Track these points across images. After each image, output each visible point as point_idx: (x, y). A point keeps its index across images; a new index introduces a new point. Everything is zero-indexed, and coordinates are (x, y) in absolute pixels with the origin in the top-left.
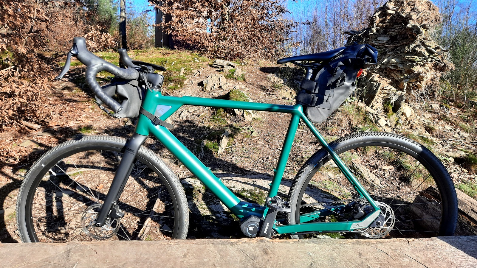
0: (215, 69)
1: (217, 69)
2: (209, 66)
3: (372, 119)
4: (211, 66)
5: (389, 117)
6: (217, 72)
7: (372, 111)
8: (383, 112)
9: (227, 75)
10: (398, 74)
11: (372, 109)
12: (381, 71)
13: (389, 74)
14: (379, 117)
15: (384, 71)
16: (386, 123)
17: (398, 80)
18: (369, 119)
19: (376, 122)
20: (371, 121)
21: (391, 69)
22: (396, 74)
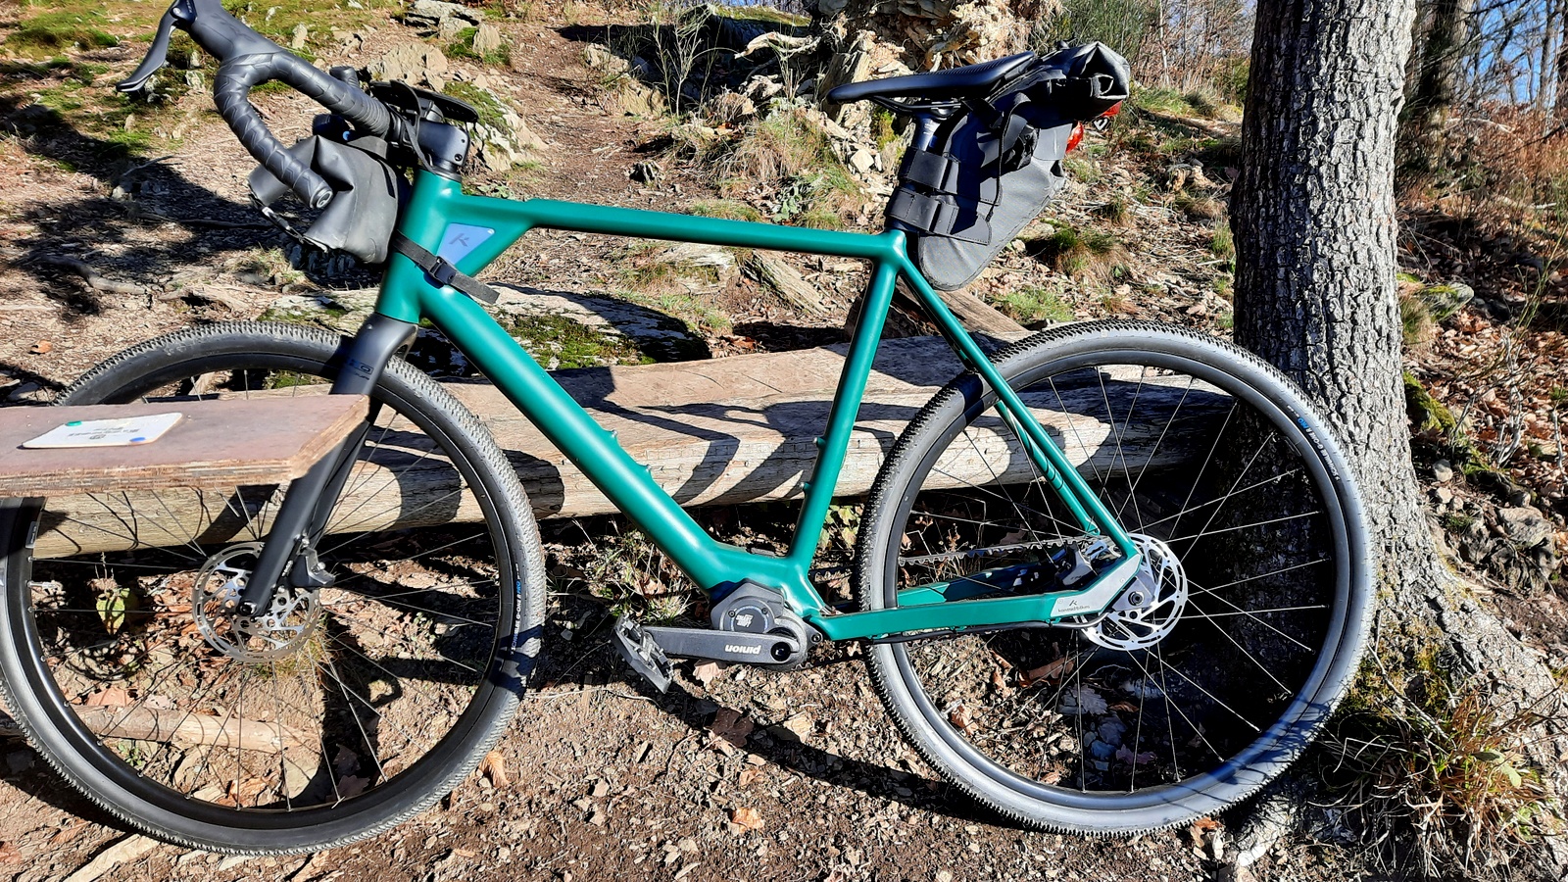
0: (413, 31)
1: (422, 30)
2: (393, 20)
3: (839, 153)
4: (399, 19)
5: (880, 148)
6: (421, 39)
7: (841, 133)
8: (867, 135)
9: (452, 48)
10: (922, 30)
11: (843, 126)
12: (882, 24)
13: (904, 27)
14: (856, 146)
15: (891, 23)
16: (871, 162)
17: (920, 46)
18: (831, 153)
19: (847, 161)
20: (835, 159)
21: (907, 17)
22: (917, 29)
